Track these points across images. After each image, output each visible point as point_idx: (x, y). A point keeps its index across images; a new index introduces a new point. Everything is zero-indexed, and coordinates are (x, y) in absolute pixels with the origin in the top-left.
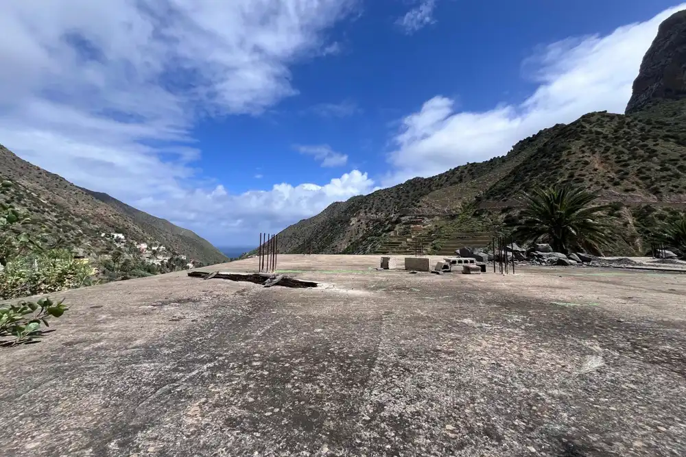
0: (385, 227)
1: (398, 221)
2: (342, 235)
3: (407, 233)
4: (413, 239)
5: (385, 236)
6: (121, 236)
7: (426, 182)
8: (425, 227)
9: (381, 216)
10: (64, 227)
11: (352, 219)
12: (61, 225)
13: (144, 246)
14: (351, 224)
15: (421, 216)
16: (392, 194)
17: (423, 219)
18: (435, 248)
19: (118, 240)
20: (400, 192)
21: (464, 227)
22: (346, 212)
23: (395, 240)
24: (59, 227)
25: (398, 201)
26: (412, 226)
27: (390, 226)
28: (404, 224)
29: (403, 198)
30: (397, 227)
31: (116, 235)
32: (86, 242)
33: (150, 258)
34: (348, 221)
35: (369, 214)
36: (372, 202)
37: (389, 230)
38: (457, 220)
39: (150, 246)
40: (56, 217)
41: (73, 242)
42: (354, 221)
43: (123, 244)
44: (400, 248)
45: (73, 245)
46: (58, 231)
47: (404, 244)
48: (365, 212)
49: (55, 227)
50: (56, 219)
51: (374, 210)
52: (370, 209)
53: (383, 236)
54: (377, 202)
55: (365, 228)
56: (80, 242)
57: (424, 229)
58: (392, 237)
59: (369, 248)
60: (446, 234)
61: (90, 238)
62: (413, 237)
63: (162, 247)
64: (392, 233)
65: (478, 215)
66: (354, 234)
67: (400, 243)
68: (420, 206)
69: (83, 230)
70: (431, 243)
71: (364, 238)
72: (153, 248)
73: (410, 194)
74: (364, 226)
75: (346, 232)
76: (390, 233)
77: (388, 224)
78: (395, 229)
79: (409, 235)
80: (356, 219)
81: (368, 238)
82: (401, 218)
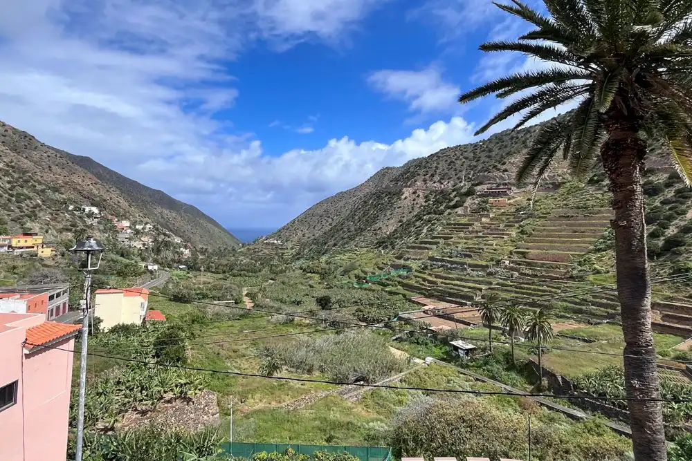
0: (451, 200)
1: (470, 193)
2: (388, 213)
3: (484, 210)
4: (491, 219)
5: (450, 214)
6: (95, 210)
7: (520, 136)
8: (512, 201)
9: (448, 185)
10: (18, 195)
11: (404, 190)
12: (14, 193)
13: (126, 223)
14: (403, 197)
15: (506, 184)
16: (465, 154)
17: (510, 189)
18: (522, 232)
19: (90, 215)
20: (478, 151)
21: (572, 200)
22: (397, 180)
23: (464, 221)
24: (12, 195)
25: (475, 164)
26: (491, 200)
27: (457, 199)
28: (480, 196)
29: (483, 159)
30: (469, 201)
31: (87, 209)
32: (44, 216)
33: (130, 239)
34: (400, 193)
35: (430, 184)
36: (435, 165)
37: (455, 206)
38: (562, 190)
39: (134, 223)
40: (9, 182)
41: (27, 215)
42: (407, 192)
43: (97, 220)
44: (471, 232)
45: (27, 219)
46: (9, 200)
47: (477, 226)
48: (425, 181)
49: (7, 195)
50: (8, 186)
51: (437, 178)
52: (432, 175)
53: (446, 214)
54: (443, 166)
55: (424, 204)
56: (36, 216)
57: (510, 204)
58: (459, 216)
59: (425, 231)
60: (544, 211)
61: (49, 211)
62: (491, 216)
63: (148, 226)
64: (460, 211)
65: (597, 182)
66: (406, 211)
67: (470, 225)
68: (506, 171)
69: (43, 201)
70: (517, 225)
71: (419, 217)
72: (137, 227)
73: (493, 154)
74: (421, 201)
75: (395, 208)
76: (456, 210)
77: (455, 197)
78: (465, 205)
79: (486, 213)
80: (411, 190)
81: (425, 217)
82: (475, 188)
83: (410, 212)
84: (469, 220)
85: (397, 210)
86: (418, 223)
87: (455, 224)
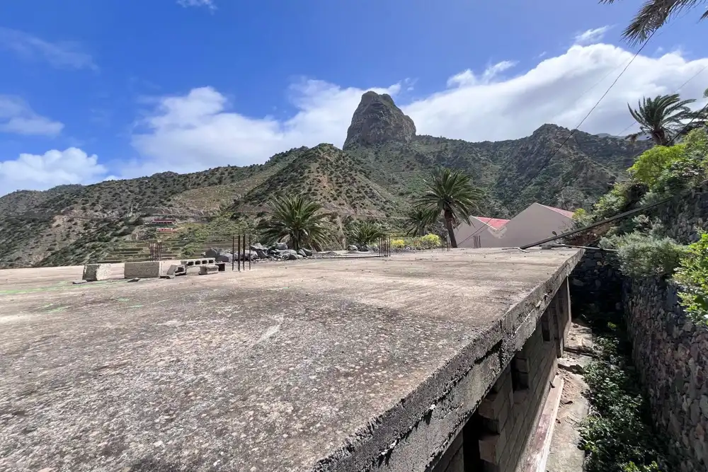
0: (118, 229)
1: (138, 223)
2: (32, 242)
3: (152, 237)
4: (159, 244)
5: (117, 241)
7: (181, 179)
8: (176, 230)
9: (113, 215)
11: (56, 217)
14: (54, 225)
15: (170, 217)
16: (132, 189)
17: (175, 220)
18: (186, 253)
20: (144, 186)
21: (221, 230)
22: (45, 206)
25: (141, 197)
26: (159, 229)
27: (125, 227)
28: (148, 226)
29: (149, 193)
30: (137, 230)
34: (48, 221)
35: (89, 212)
36: (97, 194)
37: (123, 234)
38: (213, 223)
42: (60, 220)
44: (140, 256)
47: (145, 250)
48: (84, 209)
51: (99, 207)
52: (93, 204)
53: (113, 241)
54: (106, 196)
55: (83, 231)
57: (174, 232)
58: (126, 242)
60: (202, 237)
62: (159, 241)
64: (128, 238)
65: (236, 218)
66: (59, 239)
67: (139, 250)
68: (171, 206)
70: (181, 248)
71: (78, 245)
73: (158, 191)
74: (80, 228)
75: (42, 236)
76: (124, 237)
77: (123, 226)
78: (133, 233)
79: (154, 239)
80: (66, 218)
81: (87, 245)
82: (143, 219)
83: (65, 240)
84: (137, 246)
85: (45, 238)
86: (78, 251)
87: (122, 250)
